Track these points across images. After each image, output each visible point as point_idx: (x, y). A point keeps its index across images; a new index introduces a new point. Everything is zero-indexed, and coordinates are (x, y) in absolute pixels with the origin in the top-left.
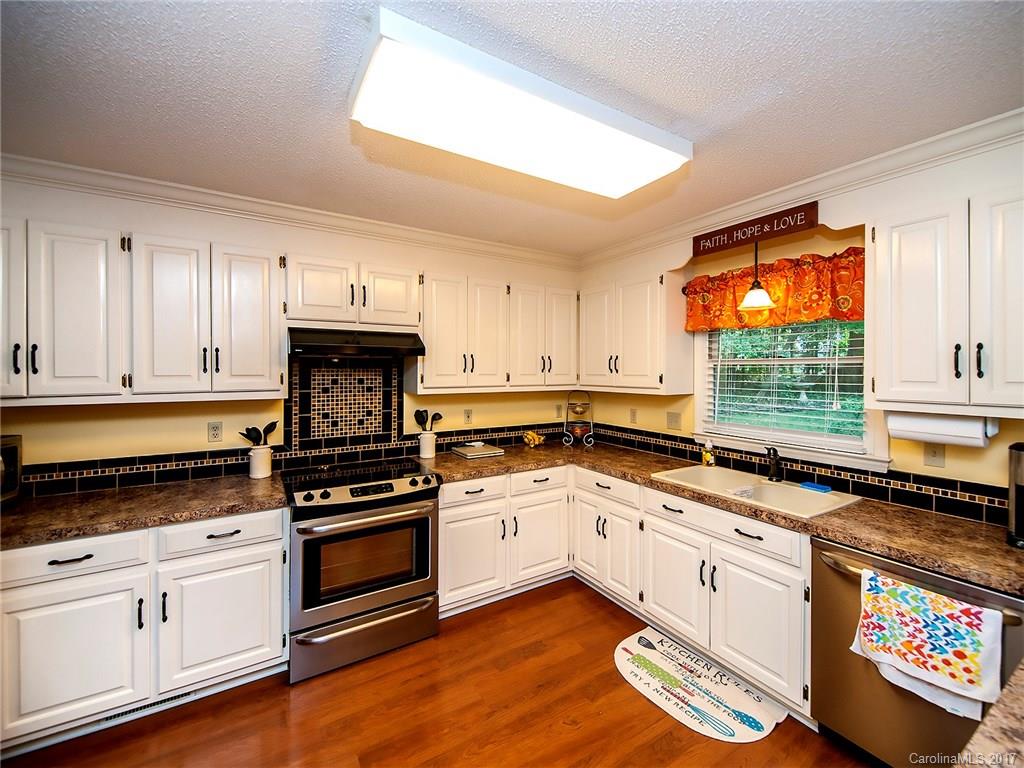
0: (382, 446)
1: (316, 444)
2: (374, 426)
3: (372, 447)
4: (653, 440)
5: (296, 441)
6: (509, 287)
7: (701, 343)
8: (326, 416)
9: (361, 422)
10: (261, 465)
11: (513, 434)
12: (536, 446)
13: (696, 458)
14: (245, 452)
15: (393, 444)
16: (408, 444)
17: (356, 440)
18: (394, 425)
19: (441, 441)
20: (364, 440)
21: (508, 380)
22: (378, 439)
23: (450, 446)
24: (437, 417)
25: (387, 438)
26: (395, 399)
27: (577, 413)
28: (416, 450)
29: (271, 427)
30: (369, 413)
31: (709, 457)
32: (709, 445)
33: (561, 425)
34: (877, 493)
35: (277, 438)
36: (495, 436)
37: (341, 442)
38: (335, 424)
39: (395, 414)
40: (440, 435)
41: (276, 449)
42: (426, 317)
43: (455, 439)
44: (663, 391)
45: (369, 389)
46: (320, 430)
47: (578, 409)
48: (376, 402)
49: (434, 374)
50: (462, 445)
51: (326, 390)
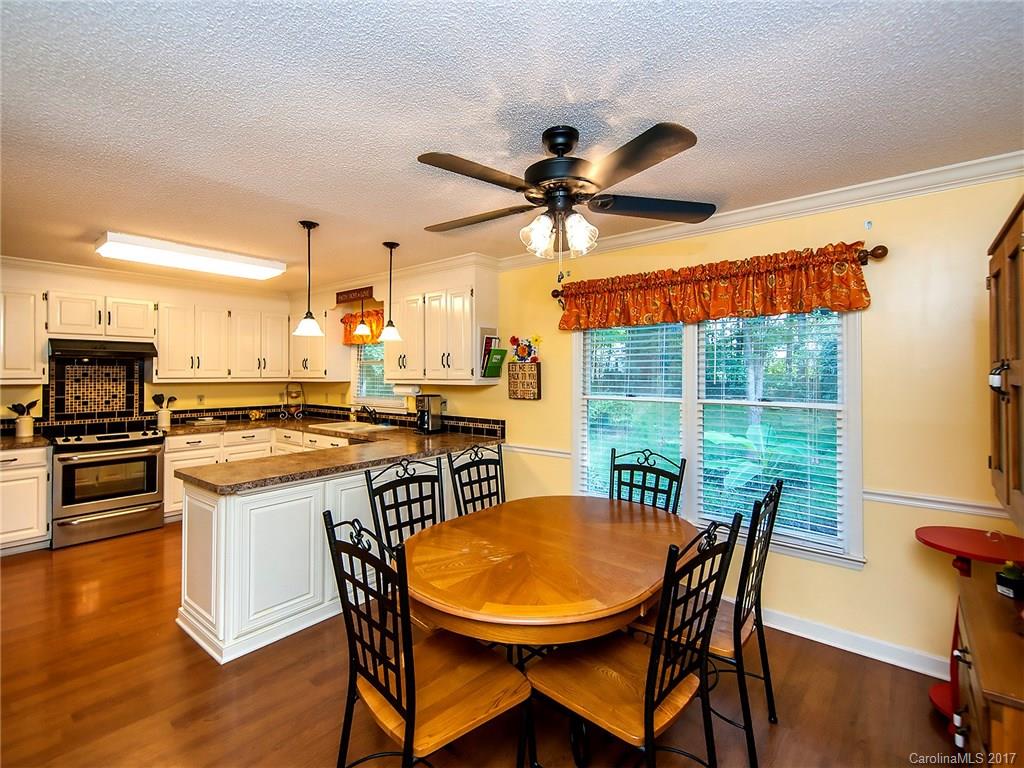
0: (126, 420)
1: (70, 417)
2: (119, 405)
3: (117, 420)
4: (335, 412)
5: (52, 414)
6: (230, 313)
7: (354, 352)
8: (77, 398)
9: (107, 402)
10: (26, 428)
11: (240, 413)
12: (256, 420)
13: (346, 418)
14: (12, 422)
15: (134, 419)
16: (148, 418)
17: (102, 415)
18: (136, 405)
19: (176, 416)
20: (111, 414)
21: (229, 374)
22: (121, 414)
23: (184, 421)
24: (172, 399)
25: (131, 414)
26: (136, 388)
27: (292, 397)
28: (155, 422)
29: (33, 404)
30: (115, 396)
31: (353, 417)
32: (353, 410)
33: (279, 407)
34: (403, 423)
35: (38, 412)
36: (225, 413)
37: (91, 416)
38: (85, 403)
39: (136, 397)
40: (174, 412)
41: (37, 420)
42: (161, 332)
43: (188, 415)
44: (328, 379)
45: (115, 380)
46: (72, 406)
47: (294, 395)
48: (121, 389)
49: (166, 368)
50: (196, 419)
51: (77, 381)
